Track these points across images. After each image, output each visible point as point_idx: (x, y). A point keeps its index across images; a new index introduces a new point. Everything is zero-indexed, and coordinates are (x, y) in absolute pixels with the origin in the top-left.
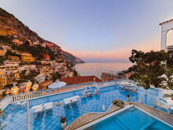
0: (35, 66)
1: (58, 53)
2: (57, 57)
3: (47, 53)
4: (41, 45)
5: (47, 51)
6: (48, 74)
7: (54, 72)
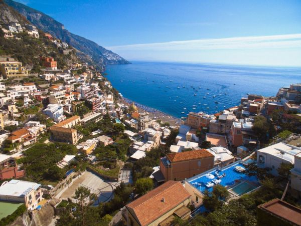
0: (35, 86)
1: (71, 50)
2: (71, 61)
3: (48, 53)
4: (29, 33)
5: (45, 47)
6: (67, 104)
7: (77, 99)
